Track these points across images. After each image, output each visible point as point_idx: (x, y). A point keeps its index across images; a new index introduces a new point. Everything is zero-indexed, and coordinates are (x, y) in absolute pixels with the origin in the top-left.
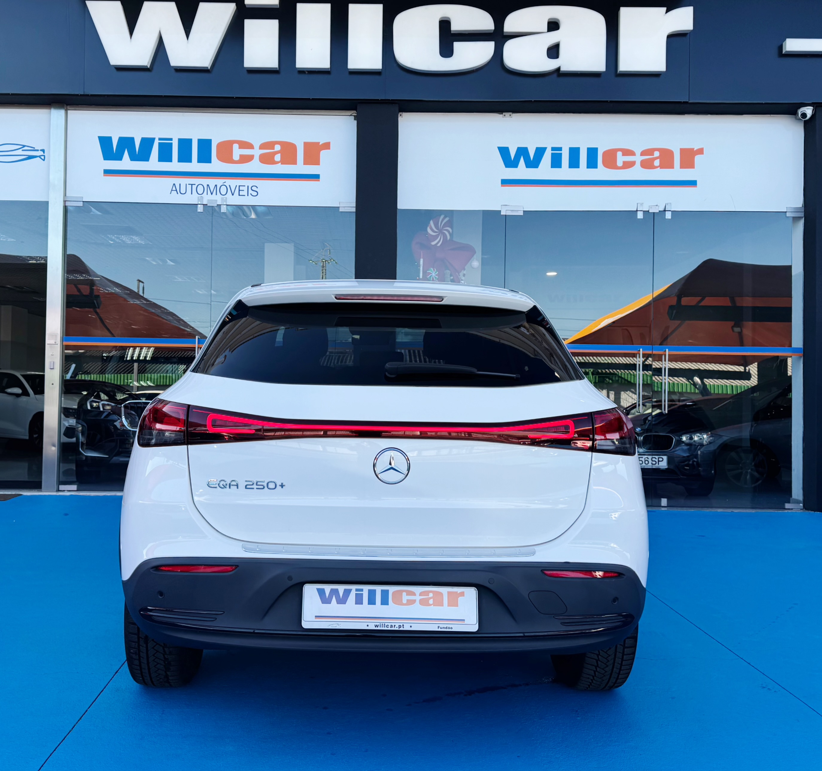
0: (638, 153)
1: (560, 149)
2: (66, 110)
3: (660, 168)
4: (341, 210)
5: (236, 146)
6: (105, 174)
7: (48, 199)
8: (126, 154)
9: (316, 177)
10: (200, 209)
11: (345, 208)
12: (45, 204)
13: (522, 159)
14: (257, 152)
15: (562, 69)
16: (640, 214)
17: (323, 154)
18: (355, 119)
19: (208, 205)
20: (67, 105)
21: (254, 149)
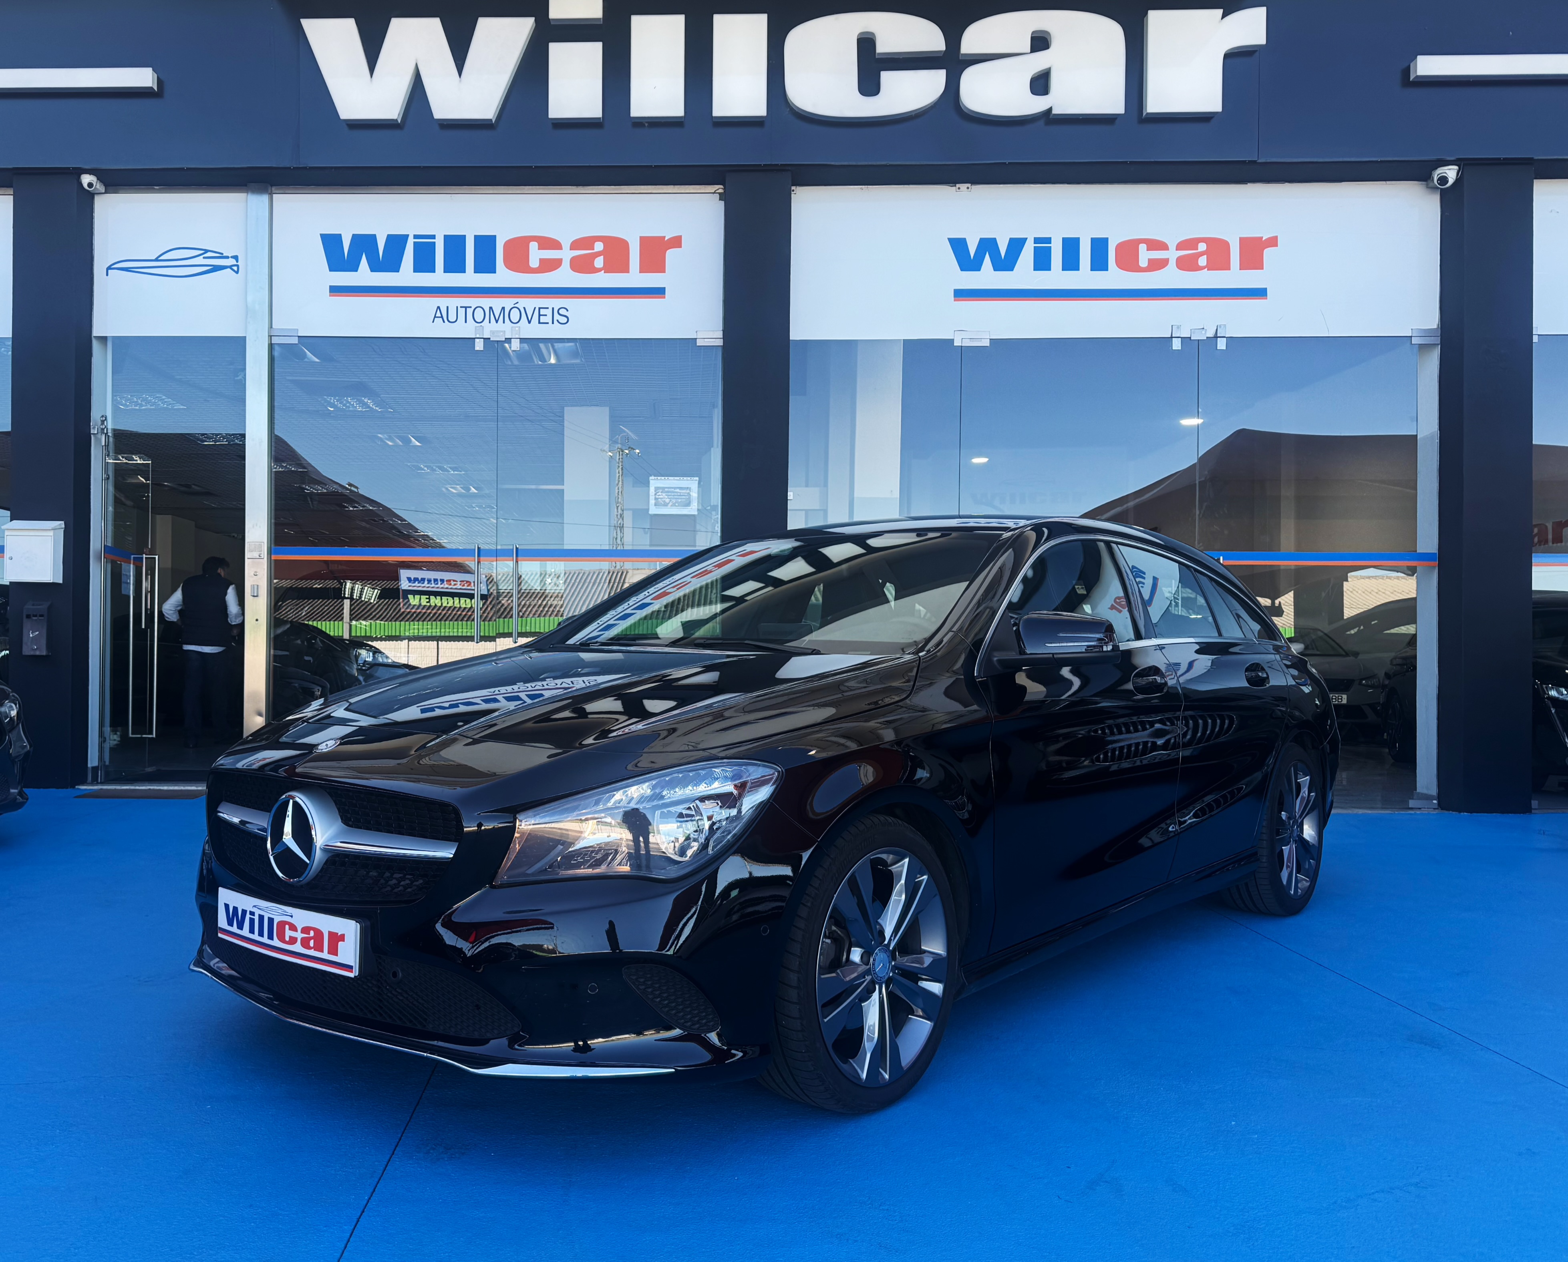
0: (1172, 246)
1: (1048, 240)
3: (1208, 270)
4: (699, 343)
5: (533, 246)
6: (331, 294)
7: (246, 334)
8: (364, 261)
9: (659, 292)
10: (479, 346)
11: (706, 340)
12: (240, 342)
13: (987, 257)
14: (566, 255)
15: (1055, 111)
16: (1177, 342)
18: (720, 199)
19: (491, 339)
20: (272, 186)
21: (562, 249)
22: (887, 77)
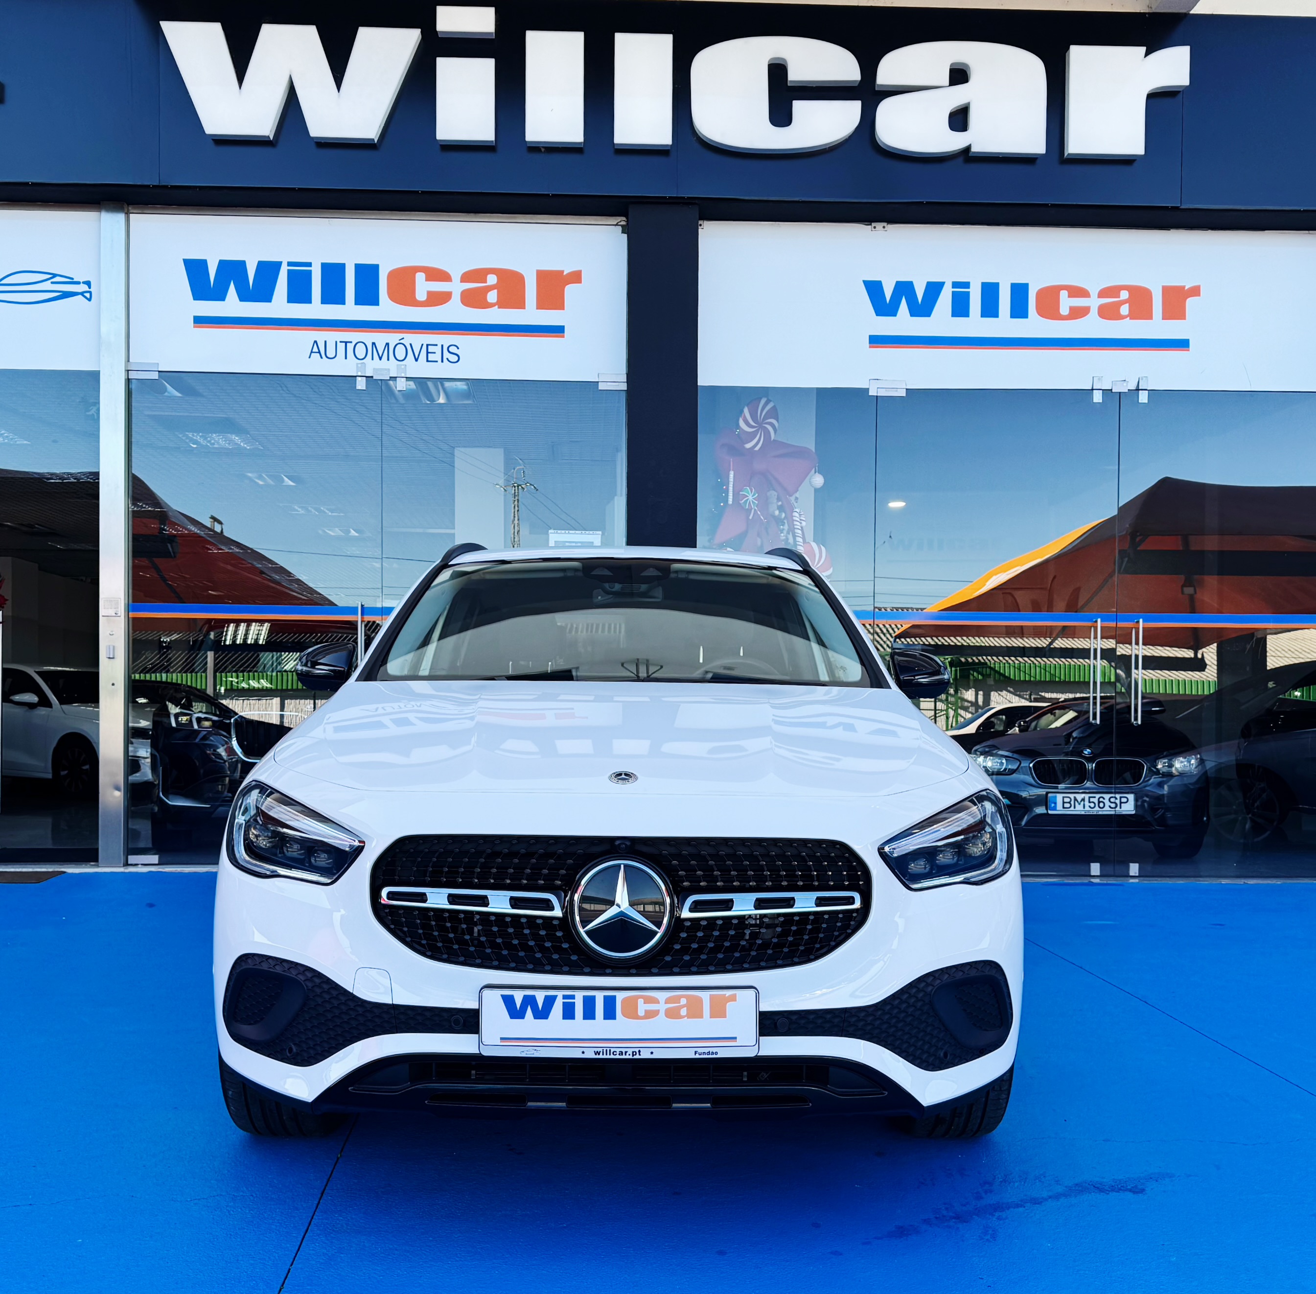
0: (1094, 293)
1: (967, 285)
2: (127, 214)
3: (1130, 319)
4: (601, 387)
5: (420, 277)
6: (196, 325)
7: (99, 367)
8: (232, 289)
9: (558, 331)
10: (361, 384)
11: (609, 383)
12: (94, 377)
13: (904, 301)
14: (456, 287)
15: (974, 149)
16: (1098, 395)
17: (570, 290)
18: (623, 232)
19: (374, 378)
20: (128, 204)
21: (451, 281)
22: (799, 107)
